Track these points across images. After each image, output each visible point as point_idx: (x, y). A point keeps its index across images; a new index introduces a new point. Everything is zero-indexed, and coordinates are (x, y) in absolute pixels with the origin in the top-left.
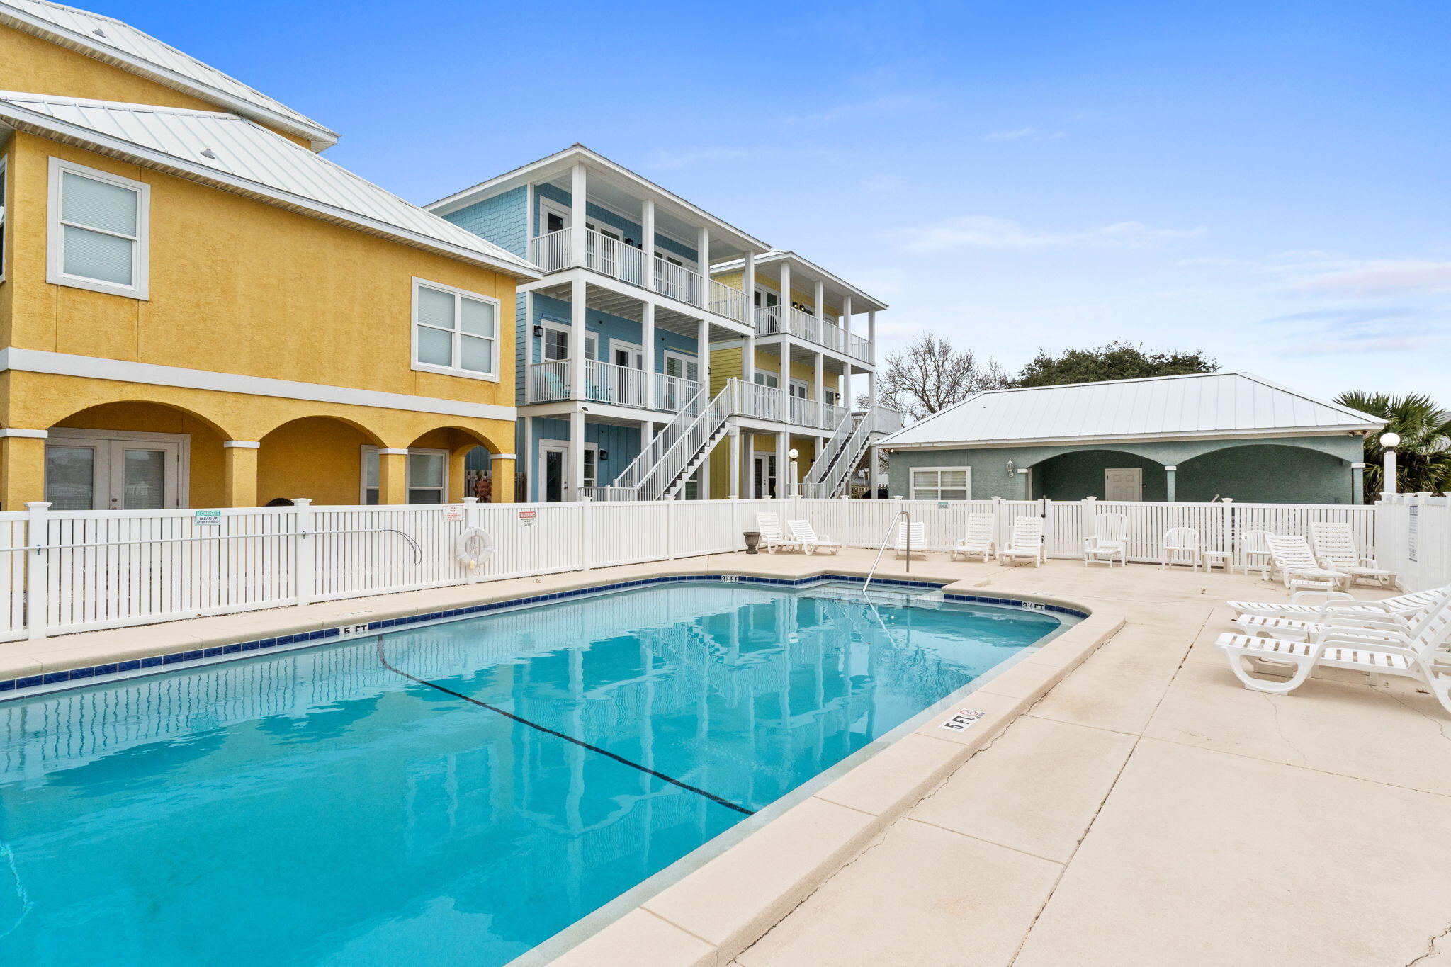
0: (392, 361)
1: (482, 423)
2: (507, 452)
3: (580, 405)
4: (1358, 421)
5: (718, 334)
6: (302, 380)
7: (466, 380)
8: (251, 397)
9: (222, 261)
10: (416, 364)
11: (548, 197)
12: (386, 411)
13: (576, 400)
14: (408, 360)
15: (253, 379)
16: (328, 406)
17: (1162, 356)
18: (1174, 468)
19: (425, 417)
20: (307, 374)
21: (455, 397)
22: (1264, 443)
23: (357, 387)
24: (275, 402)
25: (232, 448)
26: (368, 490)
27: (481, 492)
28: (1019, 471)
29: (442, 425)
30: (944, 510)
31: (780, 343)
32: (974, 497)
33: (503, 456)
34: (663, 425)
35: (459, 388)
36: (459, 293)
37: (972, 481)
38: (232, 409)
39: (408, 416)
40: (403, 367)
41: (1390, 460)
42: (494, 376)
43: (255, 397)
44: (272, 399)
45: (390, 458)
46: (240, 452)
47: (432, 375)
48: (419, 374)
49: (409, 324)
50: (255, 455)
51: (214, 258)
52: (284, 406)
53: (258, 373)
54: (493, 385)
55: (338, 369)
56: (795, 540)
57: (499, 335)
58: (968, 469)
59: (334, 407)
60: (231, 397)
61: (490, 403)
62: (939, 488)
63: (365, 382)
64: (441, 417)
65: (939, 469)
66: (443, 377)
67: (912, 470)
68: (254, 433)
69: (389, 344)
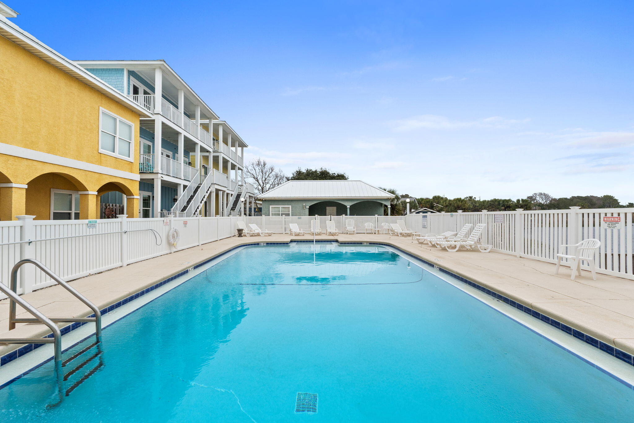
0: (90, 147)
1: (127, 181)
2: (136, 195)
3: (160, 175)
4: (390, 196)
5: (203, 150)
6: (49, 153)
7: (120, 160)
8: (22, 159)
9: (8, 80)
10: (101, 151)
11: (133, 77)
12: (88, 172)
13: (158, 173)
14: (97, 148)
15: (24, 149)
16: (61, 168)
17: (334, 174)
18: (349, 207)
19: (104, 176)
20: (51, 150)
21: (116, 168)
22: (370, 200)
23: (75, 159)
24: (35, 163)
25: (12, 187)
26: (54, 213)
27: (107, 214)
28: (307, 207)
29: (111, 181)
30: (300, 220)
31: (219, 156)
32: (292, 215)
33: (135, 197)
34: (187, 186)
35: (118, 163)
36: (119, 118)
37: (292, 211)
38: (12, 165)
39: (97, 175)
40: (95, 150)
41: (408, 205)
42: (131, 159)
43: (24, 159)
44: (34, 161)
45: (90, 196)
46: (16, 190)
47: (107, 156)
48: (102, 155)
49: (98, 130)
50: (24, 191)
51: (2, 77)
52: (40, 166)
53: (26, 146)
54: (131, 163)
55: (66, 149)
56: (254, 231)
57: (133, 141)
58: (290, 206)
59: (64, 168)
60: (11, 158)
61: (130, 172)
62: (280, 213)
63: (78, 157)
64: (111, 177)
65: (281, 206)
66: (111, 157)
67: (271, 206)
68: (24, 179)
69: (89, 139)
